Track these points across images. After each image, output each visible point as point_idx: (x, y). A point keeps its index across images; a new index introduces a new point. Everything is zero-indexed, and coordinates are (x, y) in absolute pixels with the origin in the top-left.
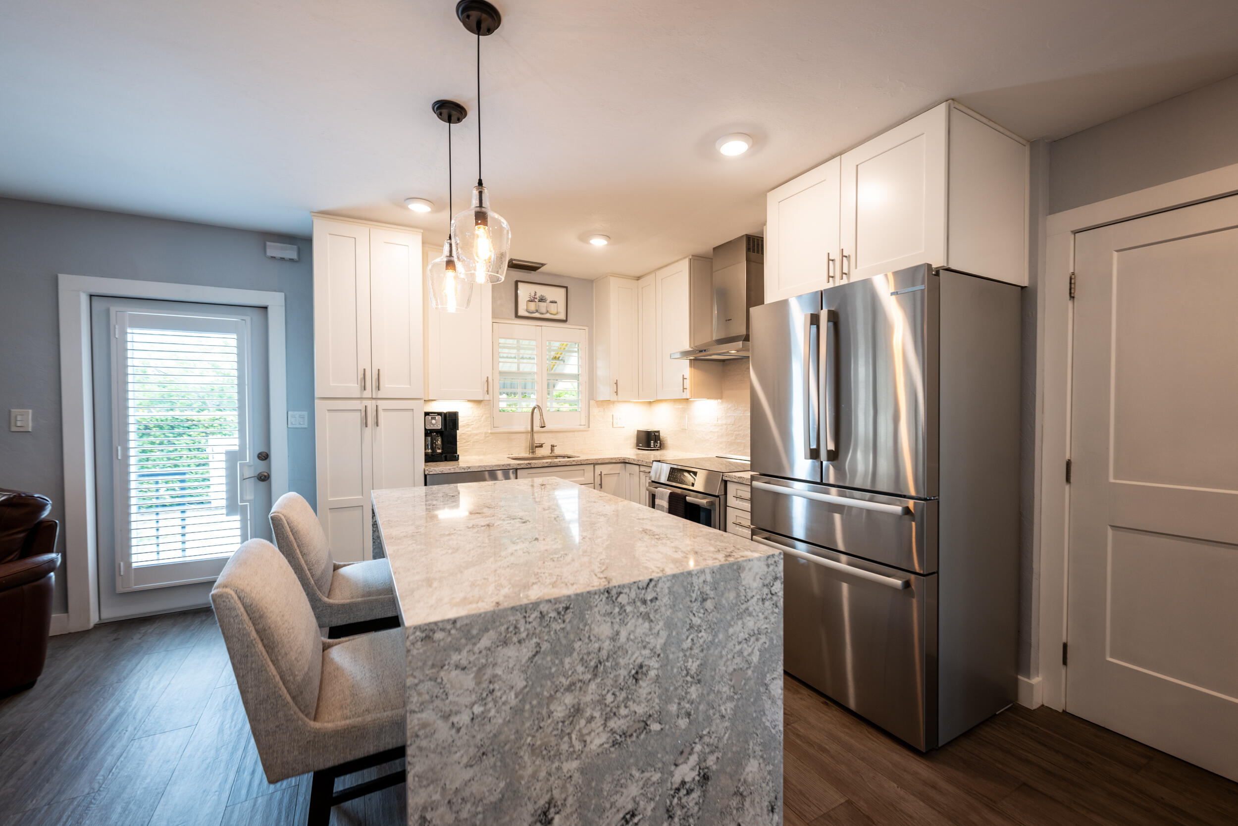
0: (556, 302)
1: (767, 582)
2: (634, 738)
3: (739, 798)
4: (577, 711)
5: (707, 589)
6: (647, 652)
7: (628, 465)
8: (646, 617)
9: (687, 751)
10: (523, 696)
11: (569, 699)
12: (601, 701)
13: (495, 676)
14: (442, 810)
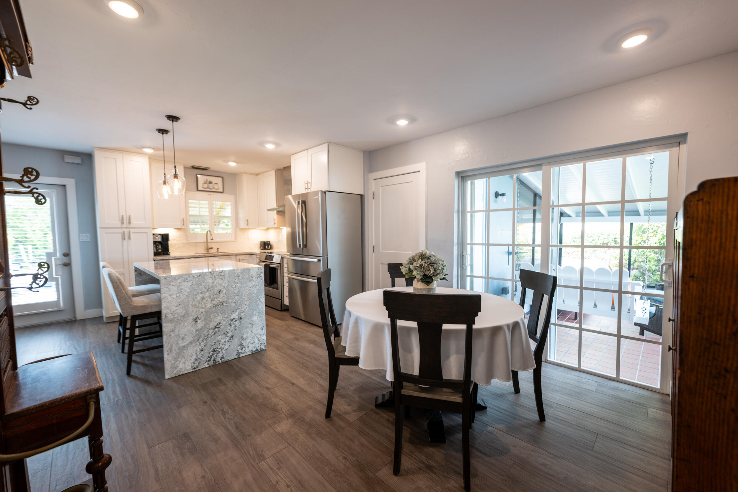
0: (217, 184)
1: (258, 273)
2: (219, 306)
3: (251, 325)
4: (203, 298)
5: (239, 274)
6: (222, 287)
7: (252, 255)
8: (222, 279)
9: (235, 311)
10: (189, 293)
11: (201, 295)
12: (210, 297)
13: (182, 288)
14: (170, 315)
